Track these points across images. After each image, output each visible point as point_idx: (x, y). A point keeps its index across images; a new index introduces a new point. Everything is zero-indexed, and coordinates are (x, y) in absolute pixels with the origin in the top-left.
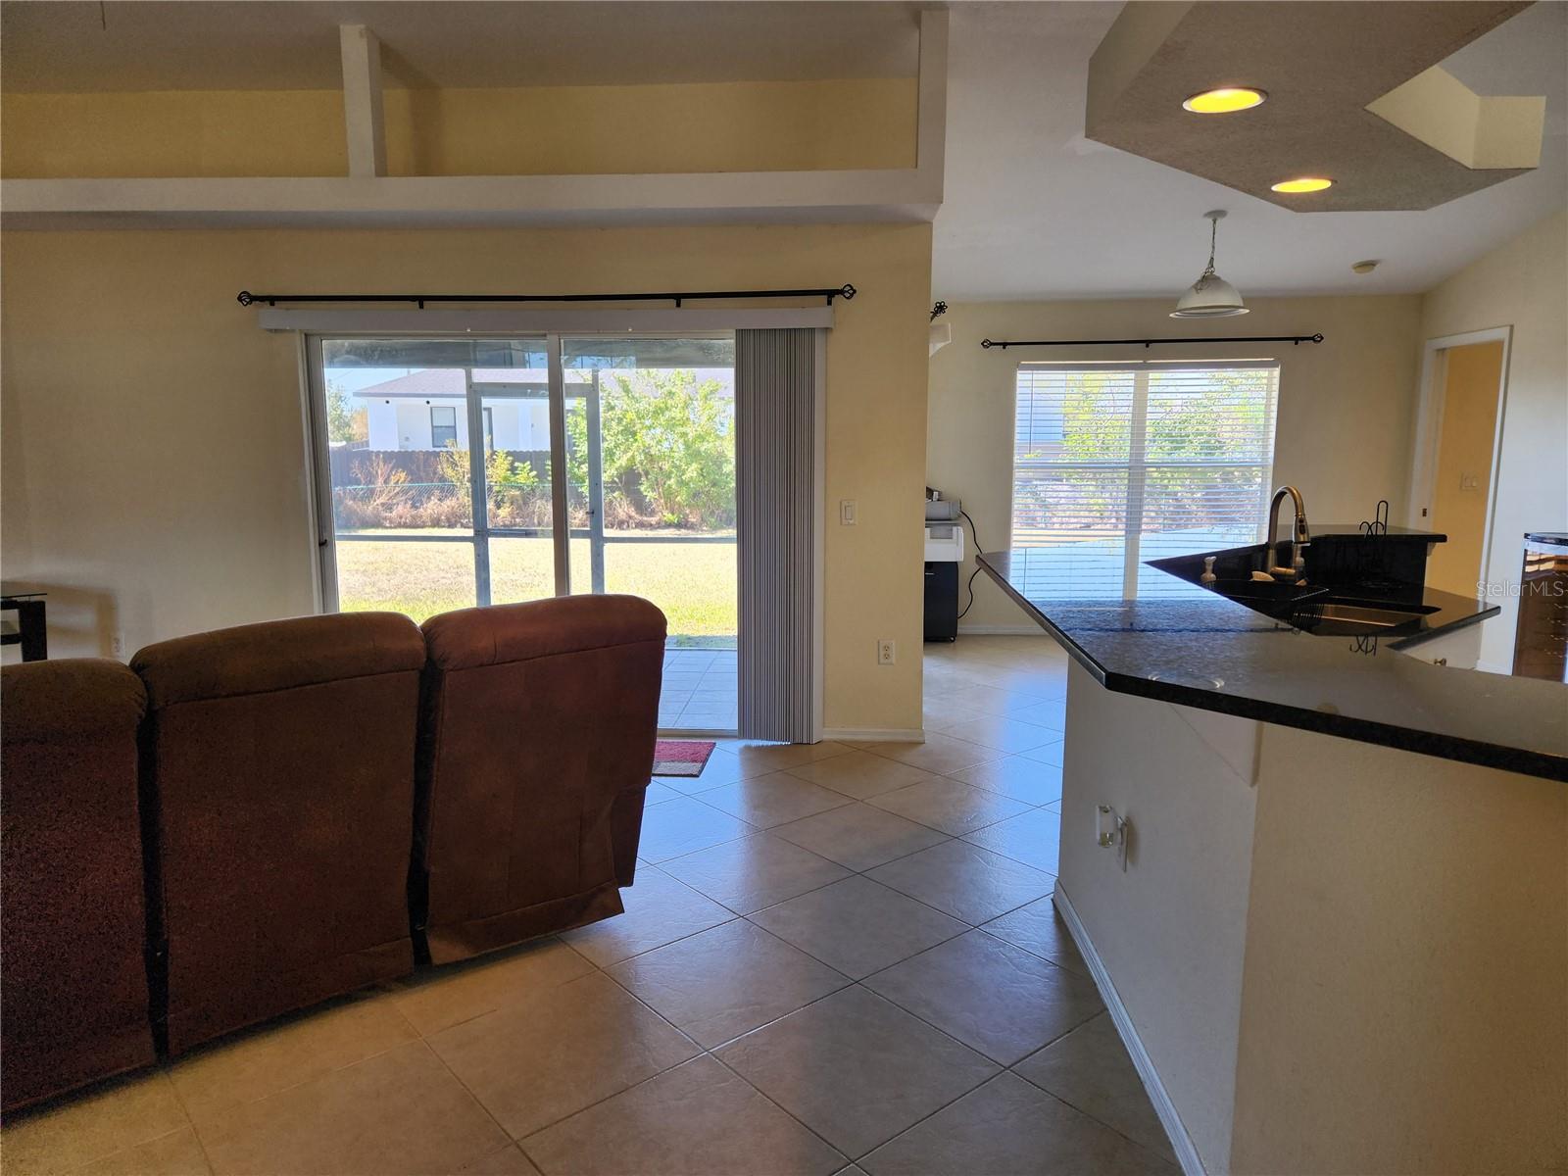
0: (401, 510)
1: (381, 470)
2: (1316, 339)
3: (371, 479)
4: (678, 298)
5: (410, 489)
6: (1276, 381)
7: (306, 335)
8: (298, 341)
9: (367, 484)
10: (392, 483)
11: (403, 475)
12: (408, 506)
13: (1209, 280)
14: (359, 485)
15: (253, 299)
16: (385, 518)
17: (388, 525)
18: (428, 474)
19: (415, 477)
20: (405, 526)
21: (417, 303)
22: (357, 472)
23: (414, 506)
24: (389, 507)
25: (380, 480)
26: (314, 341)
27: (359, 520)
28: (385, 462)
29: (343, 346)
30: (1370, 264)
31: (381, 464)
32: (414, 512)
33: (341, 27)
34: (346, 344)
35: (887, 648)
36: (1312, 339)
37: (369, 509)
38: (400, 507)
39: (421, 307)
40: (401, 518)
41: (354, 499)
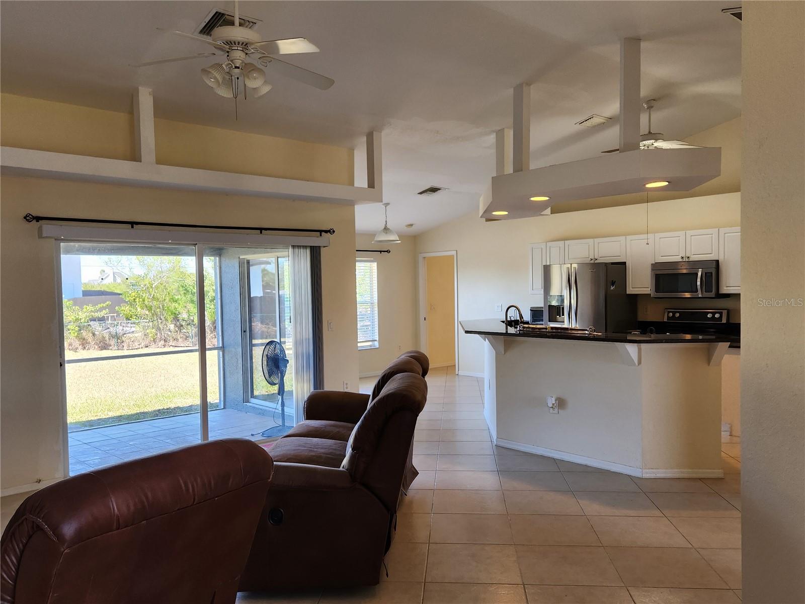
2: (388, 251)
4: (261, 230)
6: (375, 268)
8: (54, 244)
13: (386, 229)
21: (130, 225)
29: (74, 246)
30: (411, 225)
33: (140, 88)
34: (77, 246)
35: (347, 384)
36: (387, 251)
39: (132, 227)
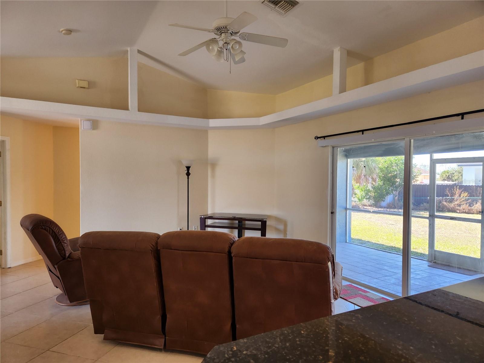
0: (465, 207)
1: (458, 191)
3: (453, 195)
5: (468, 199)
7: (333, 147)
8: (330, 149)
9: (451, 196)
10: (462, 197)
11: (466, 194)
12: (468, 205)
14: (448, 197)
15: (318, 138)
16: (457, 209)
17: (458, 212)
18: (476, 194)
19: (471, 195)
20: (466, 213)
21: (361, 132)
22: (448, 192)
23: (470, 206)
24: (459, 205)
25: (457, 195)
26: (335, 149)
27: (447, 209)
28: (459, 189)
31: (458, 189)
32: (470, 208)
34: (344, 149)
37: (452, 205)
38: (464, 206)
39: (363, 134)
40: (464, 209)
41: (446, 202)
